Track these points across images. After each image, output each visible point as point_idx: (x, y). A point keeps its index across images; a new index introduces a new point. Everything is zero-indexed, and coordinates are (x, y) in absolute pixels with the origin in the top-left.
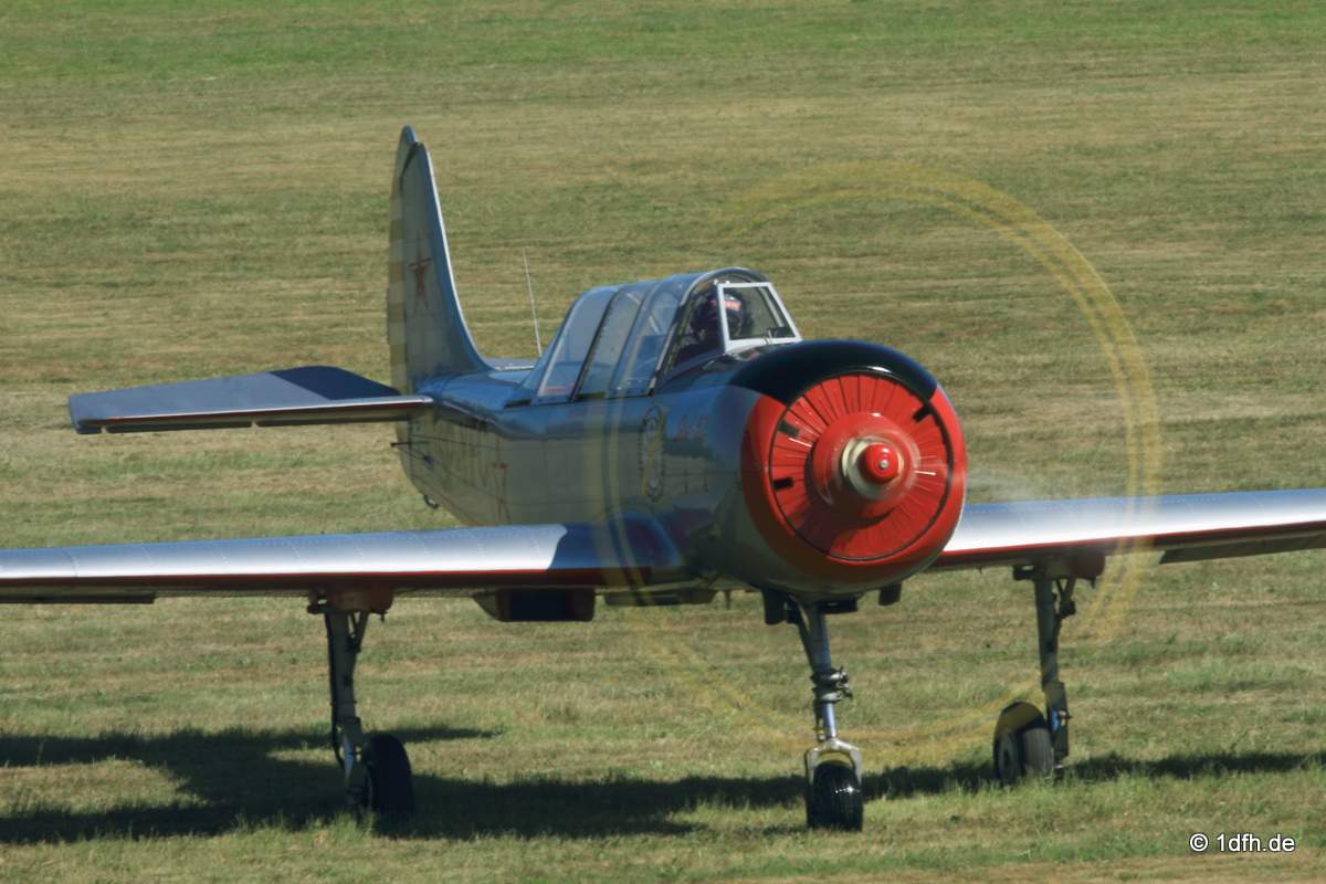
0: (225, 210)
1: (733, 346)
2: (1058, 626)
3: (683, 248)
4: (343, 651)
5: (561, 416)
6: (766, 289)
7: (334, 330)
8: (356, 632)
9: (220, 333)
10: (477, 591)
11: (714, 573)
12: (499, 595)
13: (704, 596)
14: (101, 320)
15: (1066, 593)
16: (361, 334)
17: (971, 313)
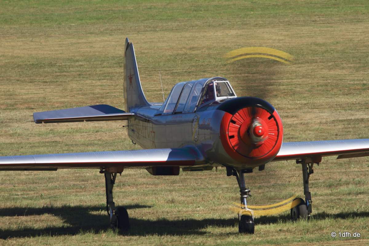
0: (77, 61)
1: (218, 99)
2: (309, 176)
3: (204, 72)
4: (110, 184)
5: (170, 118)
6: (227, 82)
7: (108, 94)
8: (113, 178)
9: (76, 95)
10: (147, 167)
11: (213, 162)
12: (153, 168)
13: (210, 168)
14: (43, 92)
15: (311, 167)
16: (115, 96)
17: (284, 90)
